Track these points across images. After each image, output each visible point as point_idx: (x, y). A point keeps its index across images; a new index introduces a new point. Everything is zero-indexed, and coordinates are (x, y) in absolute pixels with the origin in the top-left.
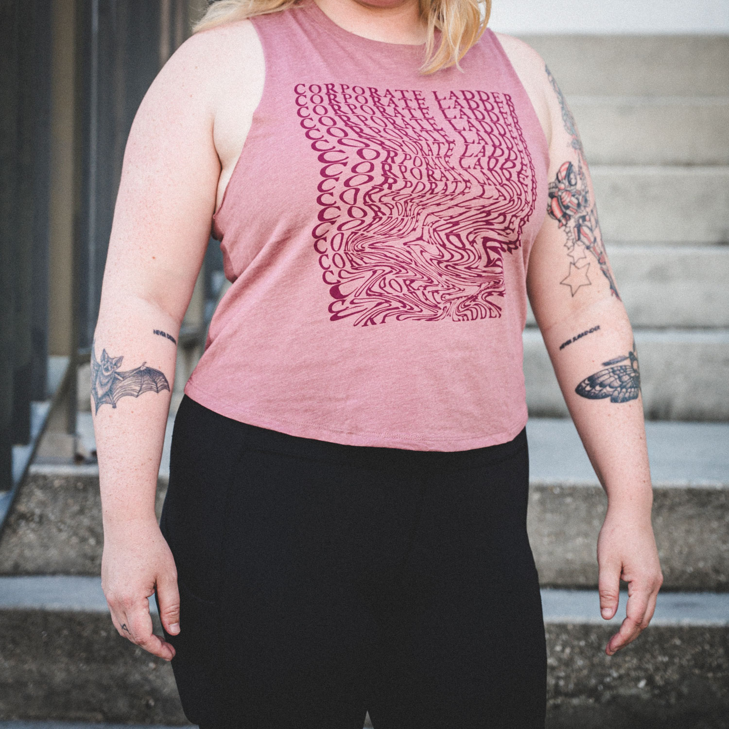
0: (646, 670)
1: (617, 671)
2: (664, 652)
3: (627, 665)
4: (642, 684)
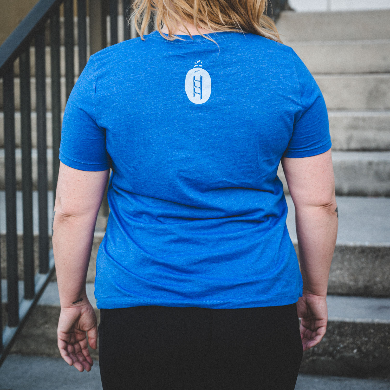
0: (357, 344)
1: (343, 344)
2: (365, 335)
3: (347, 342)
4: (355, 351)
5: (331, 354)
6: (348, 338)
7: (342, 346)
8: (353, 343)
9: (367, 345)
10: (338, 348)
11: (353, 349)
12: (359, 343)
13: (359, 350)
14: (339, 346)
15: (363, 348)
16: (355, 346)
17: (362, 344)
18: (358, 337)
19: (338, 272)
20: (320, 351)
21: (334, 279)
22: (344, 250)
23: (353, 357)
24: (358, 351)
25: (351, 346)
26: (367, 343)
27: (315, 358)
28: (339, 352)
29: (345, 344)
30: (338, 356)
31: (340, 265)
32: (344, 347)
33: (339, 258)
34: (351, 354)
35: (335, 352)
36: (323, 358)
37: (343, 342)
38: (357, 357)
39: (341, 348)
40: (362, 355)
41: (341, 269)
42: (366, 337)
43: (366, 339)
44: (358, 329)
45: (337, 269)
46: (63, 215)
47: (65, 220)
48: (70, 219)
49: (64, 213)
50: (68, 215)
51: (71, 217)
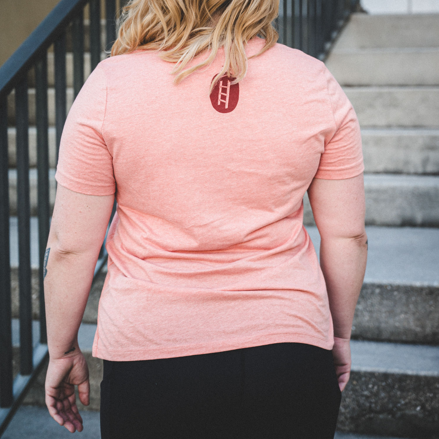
0: (420, 401)
1: (404, 400)
2: (430, 391)
3: (409, 398)
4: (418, 408)
5: (391, 412)
6: (410, 393)
7: (403, 402)
8: (416, 399)
9: (431, 402)
10: (399, 405)
11: (416, 406)
12: (422, 399)
13: (423, 407)
14: (400, 403)
15: (427, 405)
16: (418, 403)
17: (427, 401)
18: (421, 393)
19: (402, 316)
20: (378, 408)
21: (397, 324)
22: (409, 291)
23: (415, 416)
24: (421, 409)
25: (413, 402)
26: (432, 399)
27: (372, 415)
28: (399, 409)
29: (407, 400)
30: (399, 414)
31: (405, 309)
32: (406, 404)
33: (404, 300)
34: (413, 412)
35: (395, 409)
36: (381, 416)
37: (404, 398)
38: (421, 415)
39: (402, 405)
40: (427, 413)
41: (406, 313)
42: (431, 393)
43: (431, 395)
44: (422, 383)
45: (401, 312)
46: (62, 252)
47: (64, 258)
48: (69, 257)
49: (63, 250)
50: (67, 253)
51: (71, 254)
